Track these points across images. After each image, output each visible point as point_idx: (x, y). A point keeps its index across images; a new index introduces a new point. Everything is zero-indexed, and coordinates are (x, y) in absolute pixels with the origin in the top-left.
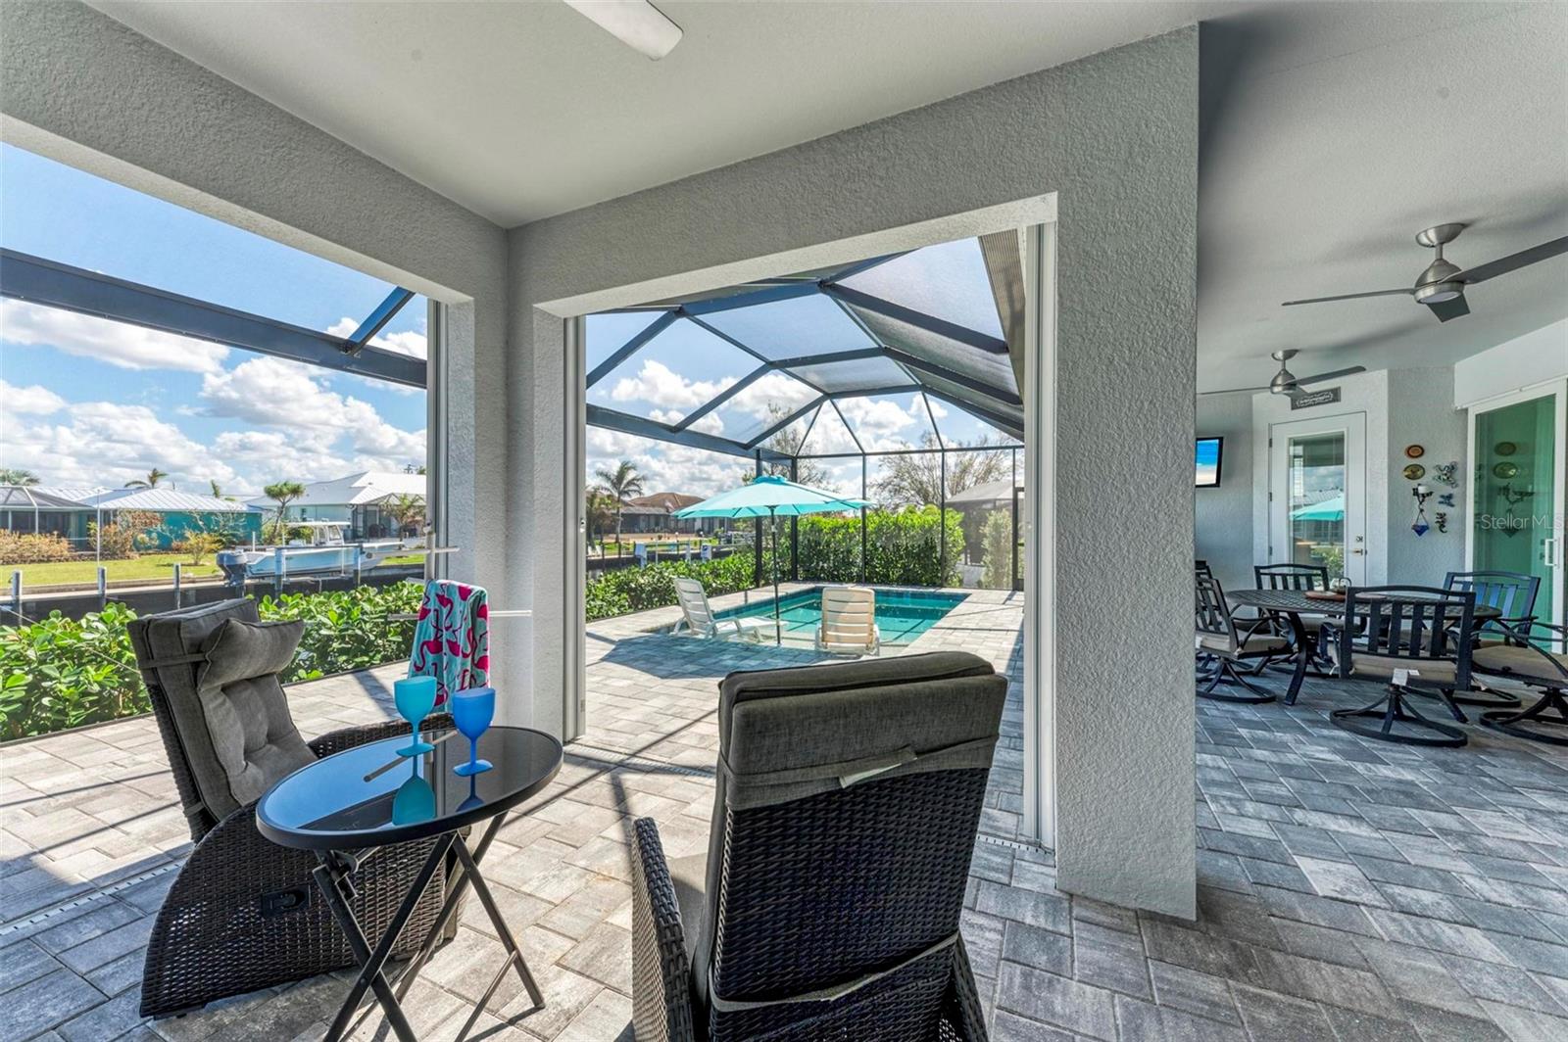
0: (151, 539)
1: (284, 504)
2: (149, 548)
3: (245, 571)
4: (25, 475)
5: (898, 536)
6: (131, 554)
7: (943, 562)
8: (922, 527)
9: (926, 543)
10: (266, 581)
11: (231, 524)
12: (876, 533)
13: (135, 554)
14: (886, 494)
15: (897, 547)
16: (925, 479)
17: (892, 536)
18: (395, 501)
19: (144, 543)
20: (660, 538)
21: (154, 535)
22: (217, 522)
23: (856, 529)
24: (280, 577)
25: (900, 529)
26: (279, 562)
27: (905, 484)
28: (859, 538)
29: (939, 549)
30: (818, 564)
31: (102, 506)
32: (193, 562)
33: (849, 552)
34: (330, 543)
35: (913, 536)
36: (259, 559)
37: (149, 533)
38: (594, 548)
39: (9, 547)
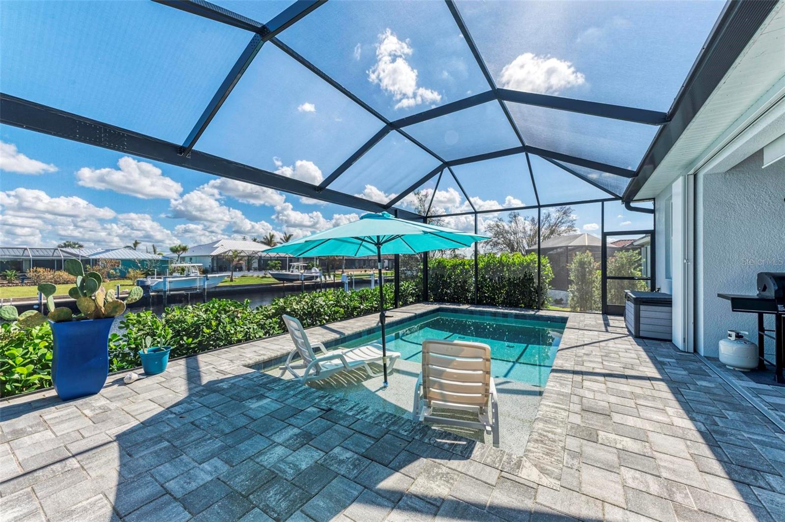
0: (116, 273)
1: (179, 255)
2: (116, 277)
3: (149, 288)
4: (77, 244)
5: (502, 271)
6: (106, 280)
7: (539, 291)
8: (521, 264)
9: (525, 276)
10: (160, 294)
11: (154, 265)
12: (485, 269)
13: (107, 280)
14: (489, 247)
15: (501, 278)
16: (512, 238)
17: (497, 271)
18: (231, 254)
19: (113, 275)
20: (365, 271)
21: (118, 271)
22: (147, 265)
23: (470, 266)
24: (165, 292)
25: (503, 266)
26: (165, 284)
27: (500, 241)
28: (472, 273)
29: (536, 281)
30: (442, 290)
31: (94, 257)
32: (132, 284)
33: (465, 282)
34: (192, 275)
35: (514, 271)
36: (156, 283)
37: (115, 270)
38: (330, 277)
39: (50, 277)
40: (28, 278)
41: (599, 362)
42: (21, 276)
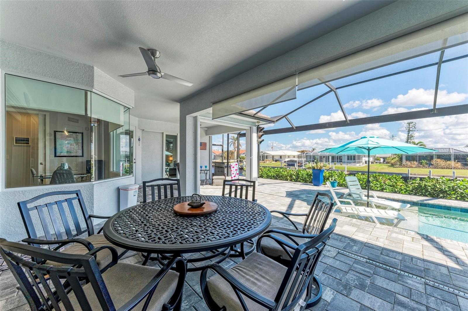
39: (443, 164)
40: (432, 165)
42: (429, 163)
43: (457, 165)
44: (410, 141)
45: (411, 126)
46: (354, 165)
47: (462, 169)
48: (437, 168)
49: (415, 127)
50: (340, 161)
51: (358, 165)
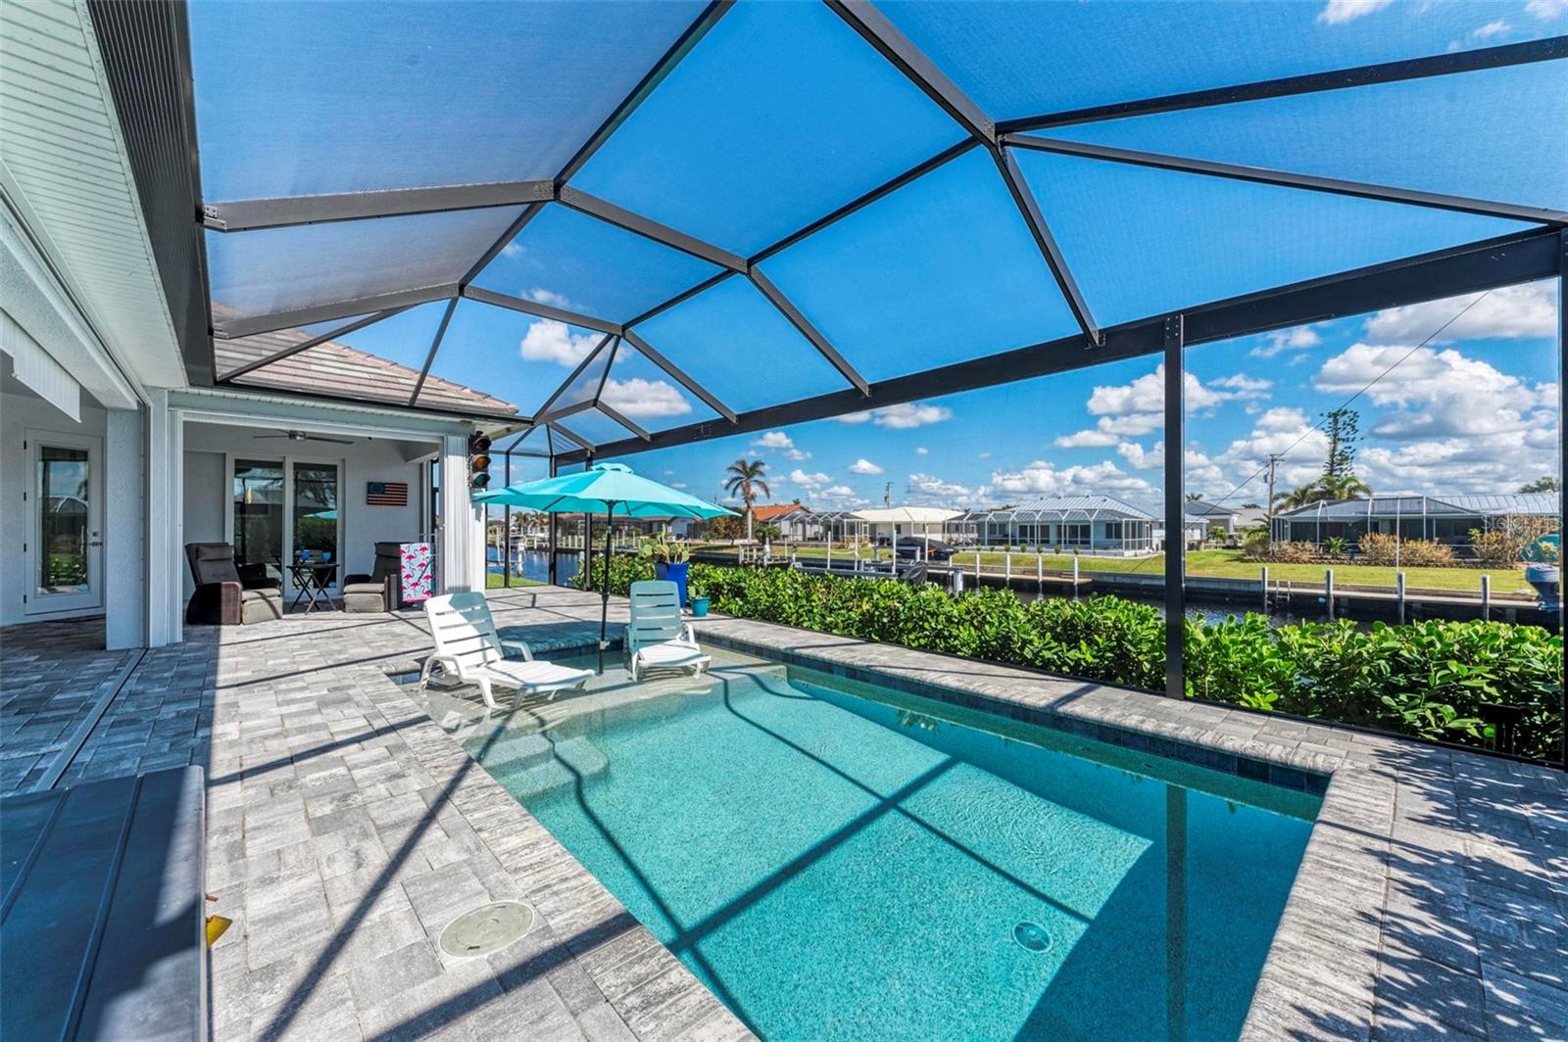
39: (1396, 551)
40: (1362, 552)
41: (356, 766)
42: (1351, 547)
43: (1439, 554)
44: (1338, 473)
45: (1340, 425)
46: (1115, 555)
47: (1451, 565)
48: (1376, 564)
49: (1353, 427)
50: (1082, 542)
51: (1129, 554)
